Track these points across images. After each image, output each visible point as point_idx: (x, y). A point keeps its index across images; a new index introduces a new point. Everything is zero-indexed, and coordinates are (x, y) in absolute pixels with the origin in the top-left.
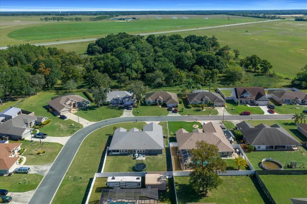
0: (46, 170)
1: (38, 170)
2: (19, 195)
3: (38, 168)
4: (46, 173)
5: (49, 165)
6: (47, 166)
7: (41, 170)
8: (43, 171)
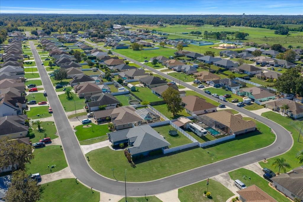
0: (222, 176)
1: (227, 181)
2: (257, 171)
3: (226, 182)
4: (224, 174)
5: (215, 178)
6: (217, 179)
7: (225, 179)
8: (225, 177)
